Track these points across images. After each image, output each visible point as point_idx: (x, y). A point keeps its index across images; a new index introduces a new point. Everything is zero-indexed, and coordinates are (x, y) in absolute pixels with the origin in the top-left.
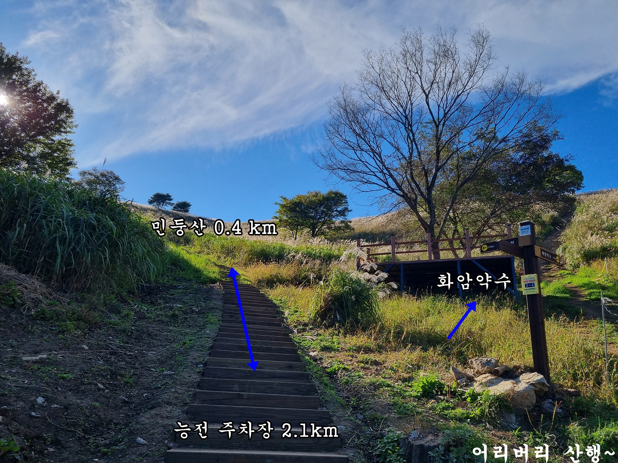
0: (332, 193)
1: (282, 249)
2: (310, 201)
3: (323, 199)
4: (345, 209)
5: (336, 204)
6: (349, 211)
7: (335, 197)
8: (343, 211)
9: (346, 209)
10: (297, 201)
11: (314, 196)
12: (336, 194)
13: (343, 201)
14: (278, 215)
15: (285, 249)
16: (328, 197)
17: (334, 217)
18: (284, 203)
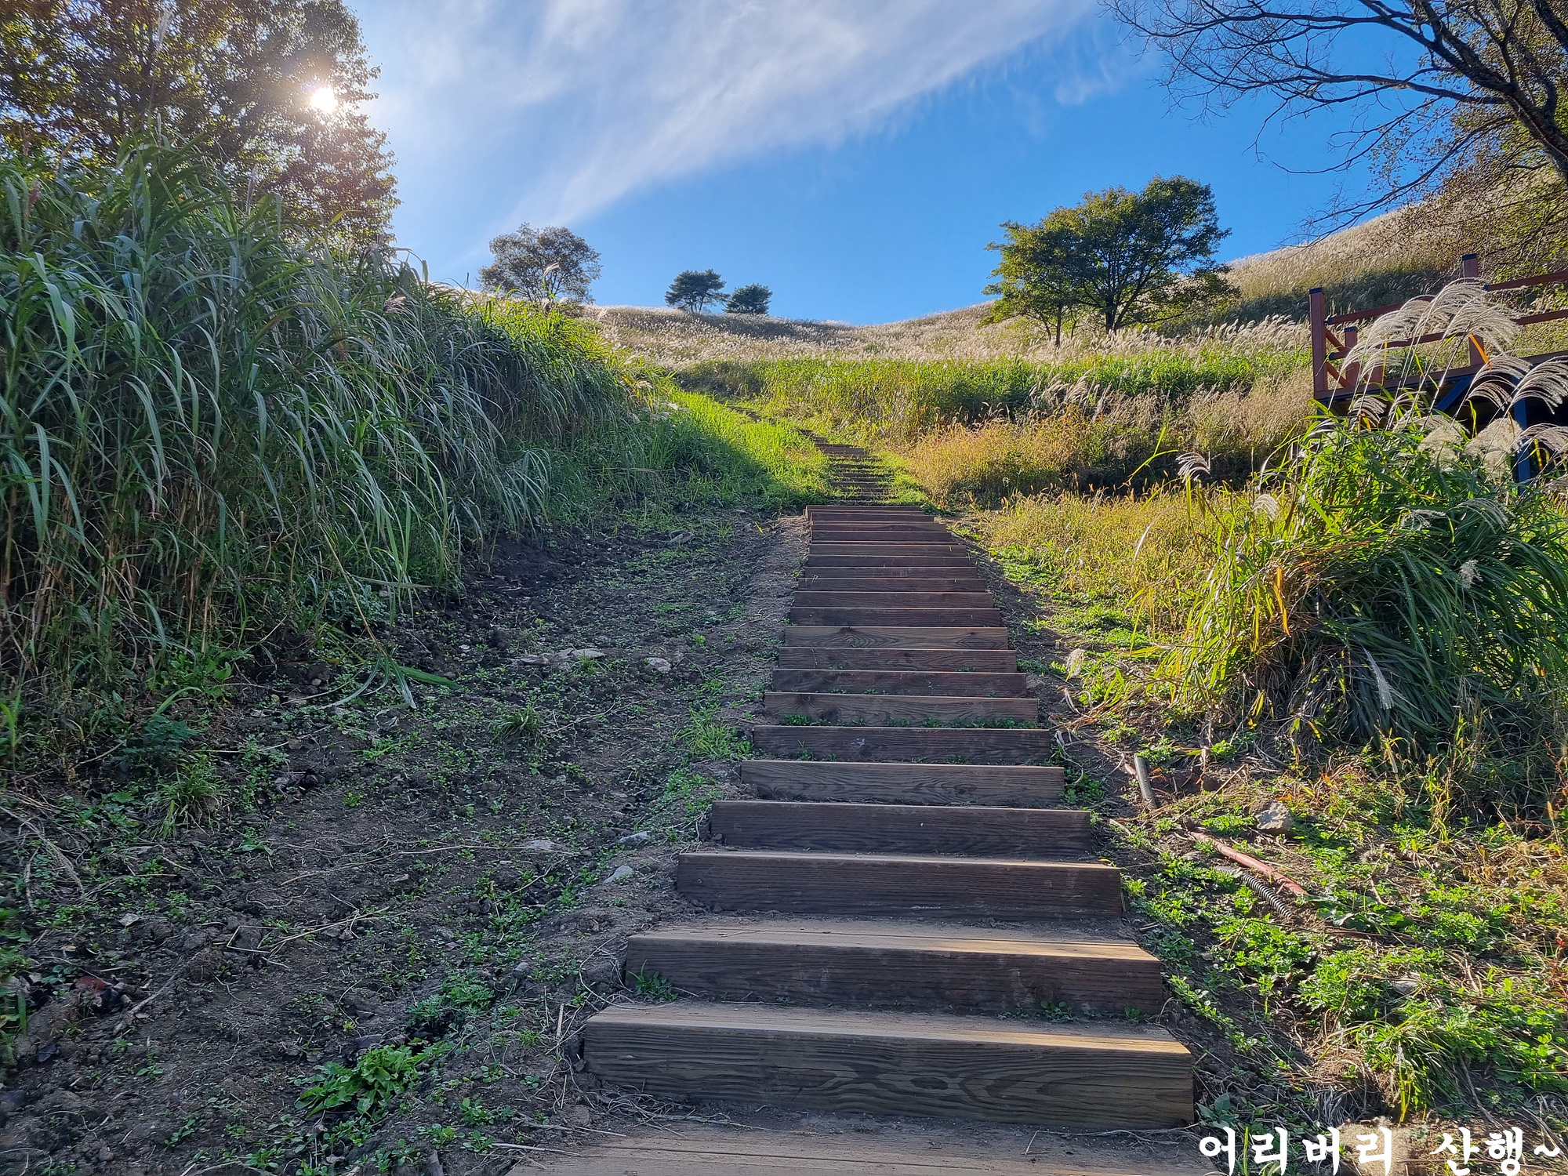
0: (1163, 186)
1: (1021, 376)
2: (1093, 222)
3: (1135, 211)
4: (1207, 232)
5: (1176, 220)
6: (1220, 236)
7: (1172, 198)
8: (1203, 236)
9: (1210, 230)
10: (1055, 227)
11: (1104, 206)
12: (1176, 186)
13: (1200, 207)
14: (999, 280)
15: (1028, 375)
16: (1149, 203)
17: (1172, 261)
18: (1016, 242)
